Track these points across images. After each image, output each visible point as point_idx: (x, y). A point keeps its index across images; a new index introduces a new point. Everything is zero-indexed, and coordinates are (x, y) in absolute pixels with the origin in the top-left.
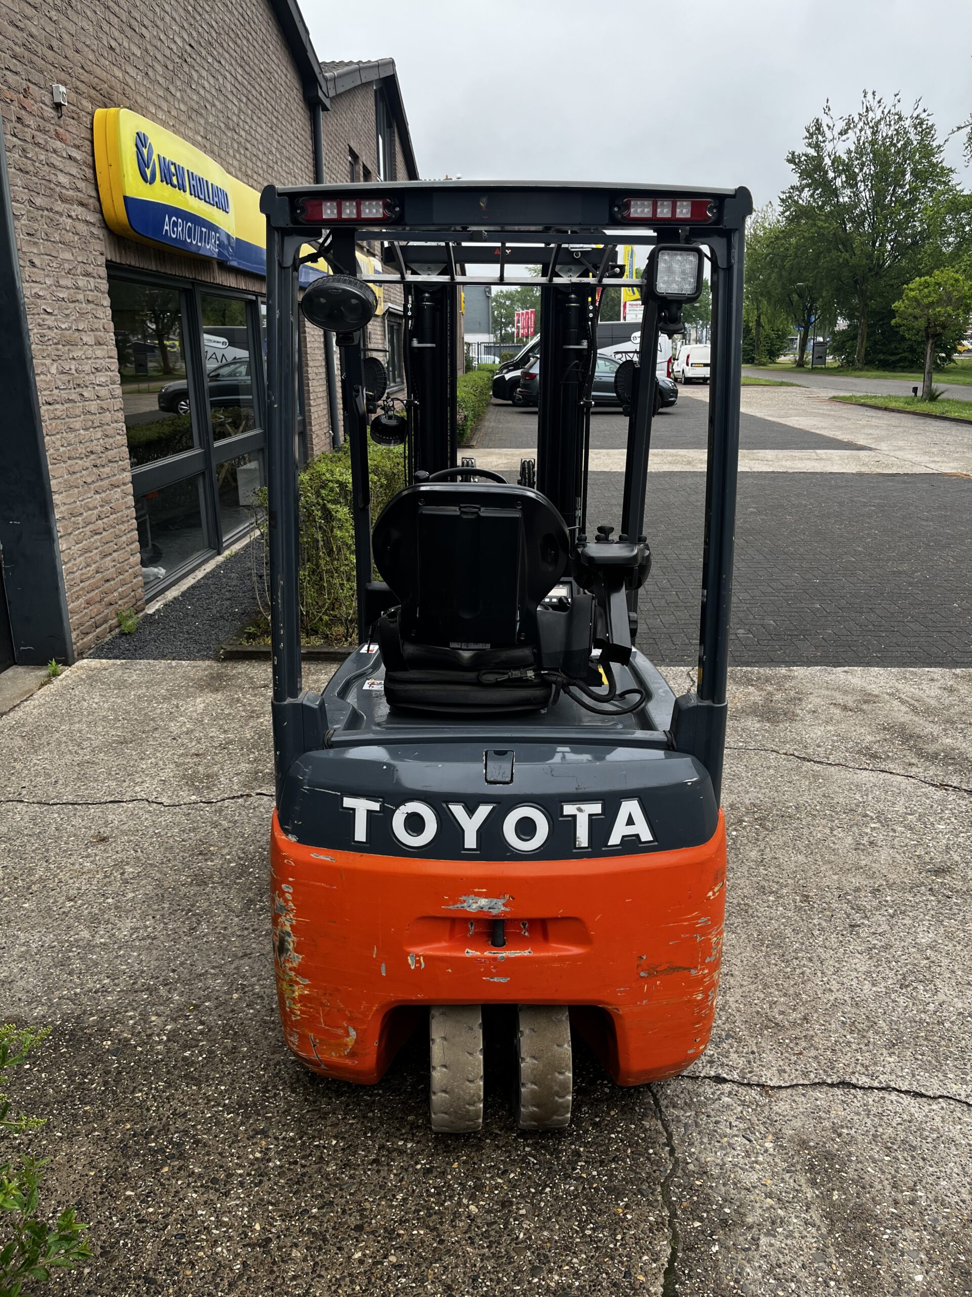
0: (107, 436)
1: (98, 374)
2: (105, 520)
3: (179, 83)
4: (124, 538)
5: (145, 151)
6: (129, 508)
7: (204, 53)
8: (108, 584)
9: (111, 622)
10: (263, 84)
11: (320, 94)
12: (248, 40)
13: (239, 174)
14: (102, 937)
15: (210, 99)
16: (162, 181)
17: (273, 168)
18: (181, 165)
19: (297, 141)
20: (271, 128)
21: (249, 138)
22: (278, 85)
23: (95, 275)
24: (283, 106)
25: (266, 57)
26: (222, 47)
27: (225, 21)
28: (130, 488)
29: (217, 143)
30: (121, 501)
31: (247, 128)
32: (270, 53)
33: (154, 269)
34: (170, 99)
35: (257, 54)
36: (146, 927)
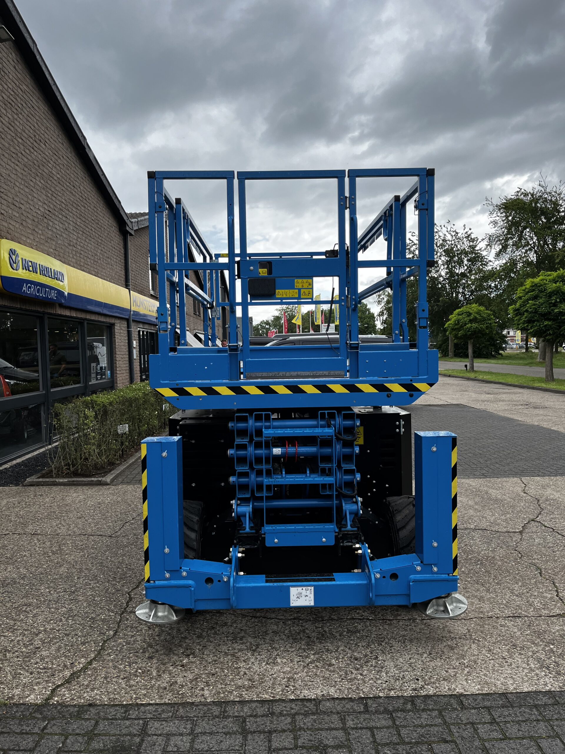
3: (41, 227)
5: (14, 257)
7: (57, 214)
10: (93, 225)
11: (127, 228)
12: (85, 207)
15: (60, 233)
16: (23, 269)
18: (36, 262)
19: (114, 250)
21: (83, 249)
22: (103, 226)
24: (106, 235)
25: (96, 214)
26: (69, 211)
27: (70, 200)
31: (82, 245)
32: (99, 212)
34: (35, 234)
35: (90, 213)
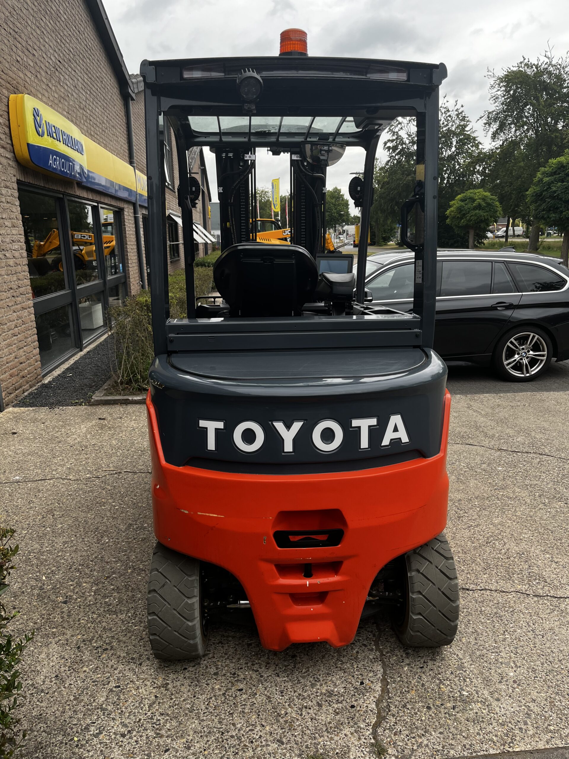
0: (19, 279)
1: (14, 244)
2: (19, 328)
3: (54, 82)
4: (30, 339)
5: (38, 118)
6: (32, 321)
7: (66, 66)
8: (22, 365)
9: (24, 387)
10: (98, 84)
11: (130, 91)
12: (90, 59)
13: (87, 134)
14: (47, 547)
15: (70, 91)
16: (48, 135)
17: (105, 132)
18: (58, 127)
19: (117, 117)
20: (103, 109)
21: (92, 114)
22: (106, 85)
23: (11, 188)
24: (109, 97)
25: (100, 69)
26: (76, 63)
27: (77, 48)
28: (32, 310)
29: (75, 116)
30: (28, 317)
31: (90, 108)
32: (102, 67)
33: (43, 185)
34: (49, 90)
35: (95, 67)
36: (72, 541)
